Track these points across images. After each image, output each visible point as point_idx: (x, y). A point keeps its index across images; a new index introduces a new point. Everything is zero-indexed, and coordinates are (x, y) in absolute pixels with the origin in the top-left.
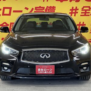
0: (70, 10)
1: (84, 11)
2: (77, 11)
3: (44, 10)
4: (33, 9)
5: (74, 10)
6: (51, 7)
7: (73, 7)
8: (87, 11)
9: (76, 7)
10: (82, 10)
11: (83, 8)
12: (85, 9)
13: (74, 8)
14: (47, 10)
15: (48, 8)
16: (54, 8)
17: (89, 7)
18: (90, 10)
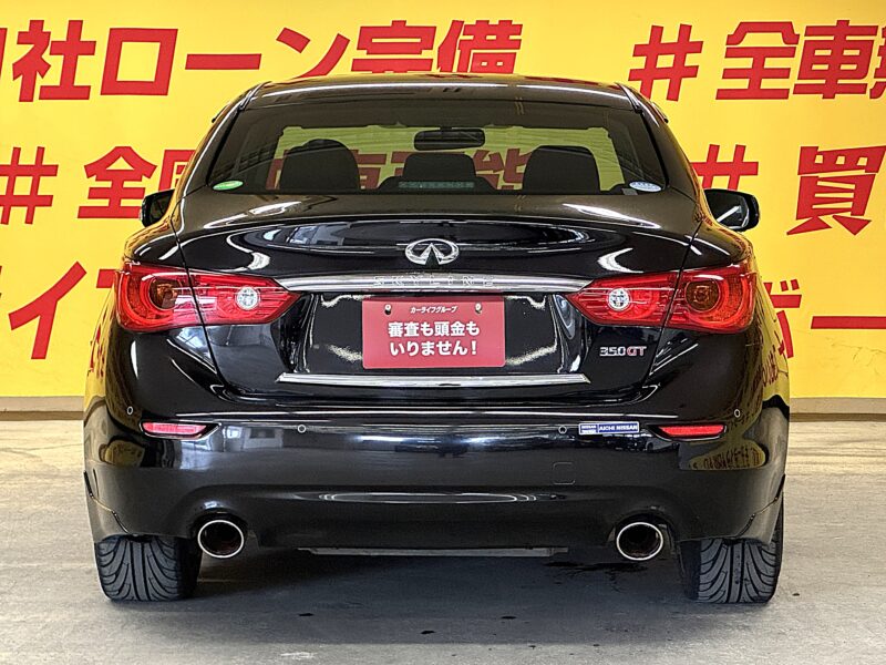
0: (639, 51)
1: (747, 63)
2: (691, 60)
3: (432, 54)
4: (340, 44)
5: (668, 49)
6: (483, 25)
8: (770, 63)
9: (685, 30)
10: (730, 54)
11: (735, 38)
12: (751, 40)
13: (670, 36)
14: (458, 52)
15: (461, 37)
16: (512, 37)
17: (786, 29)
18: (790, 53)
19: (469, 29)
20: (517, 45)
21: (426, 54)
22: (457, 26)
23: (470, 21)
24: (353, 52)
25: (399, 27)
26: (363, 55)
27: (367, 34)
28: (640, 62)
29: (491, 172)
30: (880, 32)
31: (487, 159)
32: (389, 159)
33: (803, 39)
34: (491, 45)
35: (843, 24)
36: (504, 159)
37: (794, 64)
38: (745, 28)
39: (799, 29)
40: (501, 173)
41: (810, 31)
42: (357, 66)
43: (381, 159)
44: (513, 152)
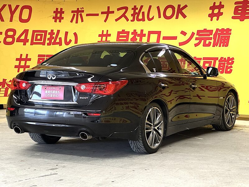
4: (193, 34)
14: (217, 36)
15: (218, 32)
16: (229, 32)
19: (220, 30)
20: (230, 34)
21: (211, 36)
22: (217, 30)
23: (220, 28)
24: (195, 36)
25: (205, 30)
26: (198, 36)
27: (199, 32)
29: (224, 62)
31: (223, 59)
32: (202, 59)
34: (225, 34)
36: (227, 59)
40: (226, 62)
42: (196, 39)
43: (200, 59)
44: (229, 58)
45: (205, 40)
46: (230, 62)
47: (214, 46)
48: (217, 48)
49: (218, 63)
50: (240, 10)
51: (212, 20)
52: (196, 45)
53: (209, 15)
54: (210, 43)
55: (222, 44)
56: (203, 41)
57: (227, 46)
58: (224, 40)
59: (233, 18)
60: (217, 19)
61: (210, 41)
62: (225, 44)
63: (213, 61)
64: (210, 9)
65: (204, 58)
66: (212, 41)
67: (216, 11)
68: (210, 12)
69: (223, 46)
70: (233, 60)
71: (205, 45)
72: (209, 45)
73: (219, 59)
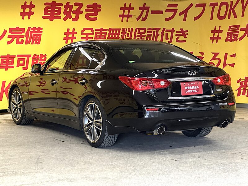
0: (65, 34)
1: (85, 36)
2: (75, 35)
3: (24, 34)
4: (5, 32)
5: (71, 33)
6: (35, 28)
7: (68, 30)
8: (90, 36)
9: (74, 29)
10: (82, 34)
11: (83, 31)
12: (86, 32)
13: (71, 31)
14: (30, 34)
15: (30, 30)
16: (41, 31)
17: (92, 29)
18: (93, 34)
19: (32, 29)
20: (42, 32)
21: (23, 34)
22: (29, 28)
23: (32, 27)
24: (8, 34)
25: (17, 28)
26: (10, 34)
27: (11, 29)
28: (65, 36)
29: (37, 59)
30: (108, 30)
31: (36, 56)
32: (16, 56)
33: (95, 31)
34: (36, 32)
35: (102, 28)
36: (40, 56)
37: (93, 36)
38: (85, 29)
39: (94, 30)
40: (39, 59)
41: (96, 30)
42: (9, 37)
43: (14, 56)
44: (41, 55)
45: (18, 38)
46: (43, 58)
47: (26, 44)
48: (30, 45)
49: (32, 60)
50: (49, 11)
51: (23, 18)
52: (9, 43)
53: (21, 14)
54: (23, 41)
55: (34, 42)
56: (16, 39)
57: (39, 43)
58: (36, 38)
59: (44, 17)
60: (29, 18)
61: (23, 39)
62: (37, 42)
63: (26, 58)
64: (21, 8)
65: (18, 56)
66: (25, 39)
67: (27, 10)
68: (22, 10)
69: (35, 44)
70: (46, 57)
71: (18, 43)
72: (22, 43)
73: (32, 56)
